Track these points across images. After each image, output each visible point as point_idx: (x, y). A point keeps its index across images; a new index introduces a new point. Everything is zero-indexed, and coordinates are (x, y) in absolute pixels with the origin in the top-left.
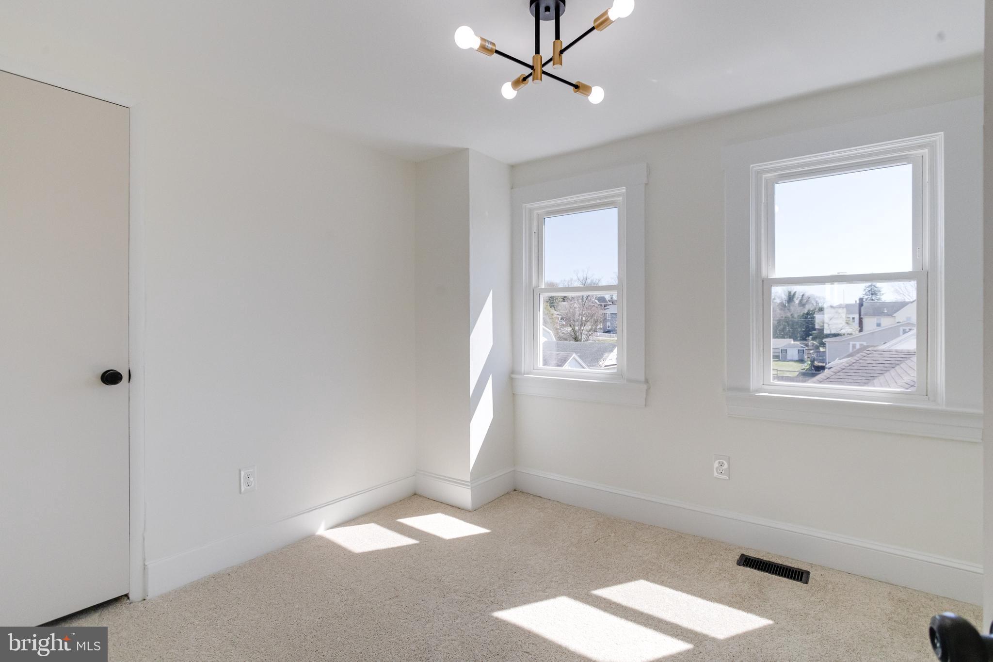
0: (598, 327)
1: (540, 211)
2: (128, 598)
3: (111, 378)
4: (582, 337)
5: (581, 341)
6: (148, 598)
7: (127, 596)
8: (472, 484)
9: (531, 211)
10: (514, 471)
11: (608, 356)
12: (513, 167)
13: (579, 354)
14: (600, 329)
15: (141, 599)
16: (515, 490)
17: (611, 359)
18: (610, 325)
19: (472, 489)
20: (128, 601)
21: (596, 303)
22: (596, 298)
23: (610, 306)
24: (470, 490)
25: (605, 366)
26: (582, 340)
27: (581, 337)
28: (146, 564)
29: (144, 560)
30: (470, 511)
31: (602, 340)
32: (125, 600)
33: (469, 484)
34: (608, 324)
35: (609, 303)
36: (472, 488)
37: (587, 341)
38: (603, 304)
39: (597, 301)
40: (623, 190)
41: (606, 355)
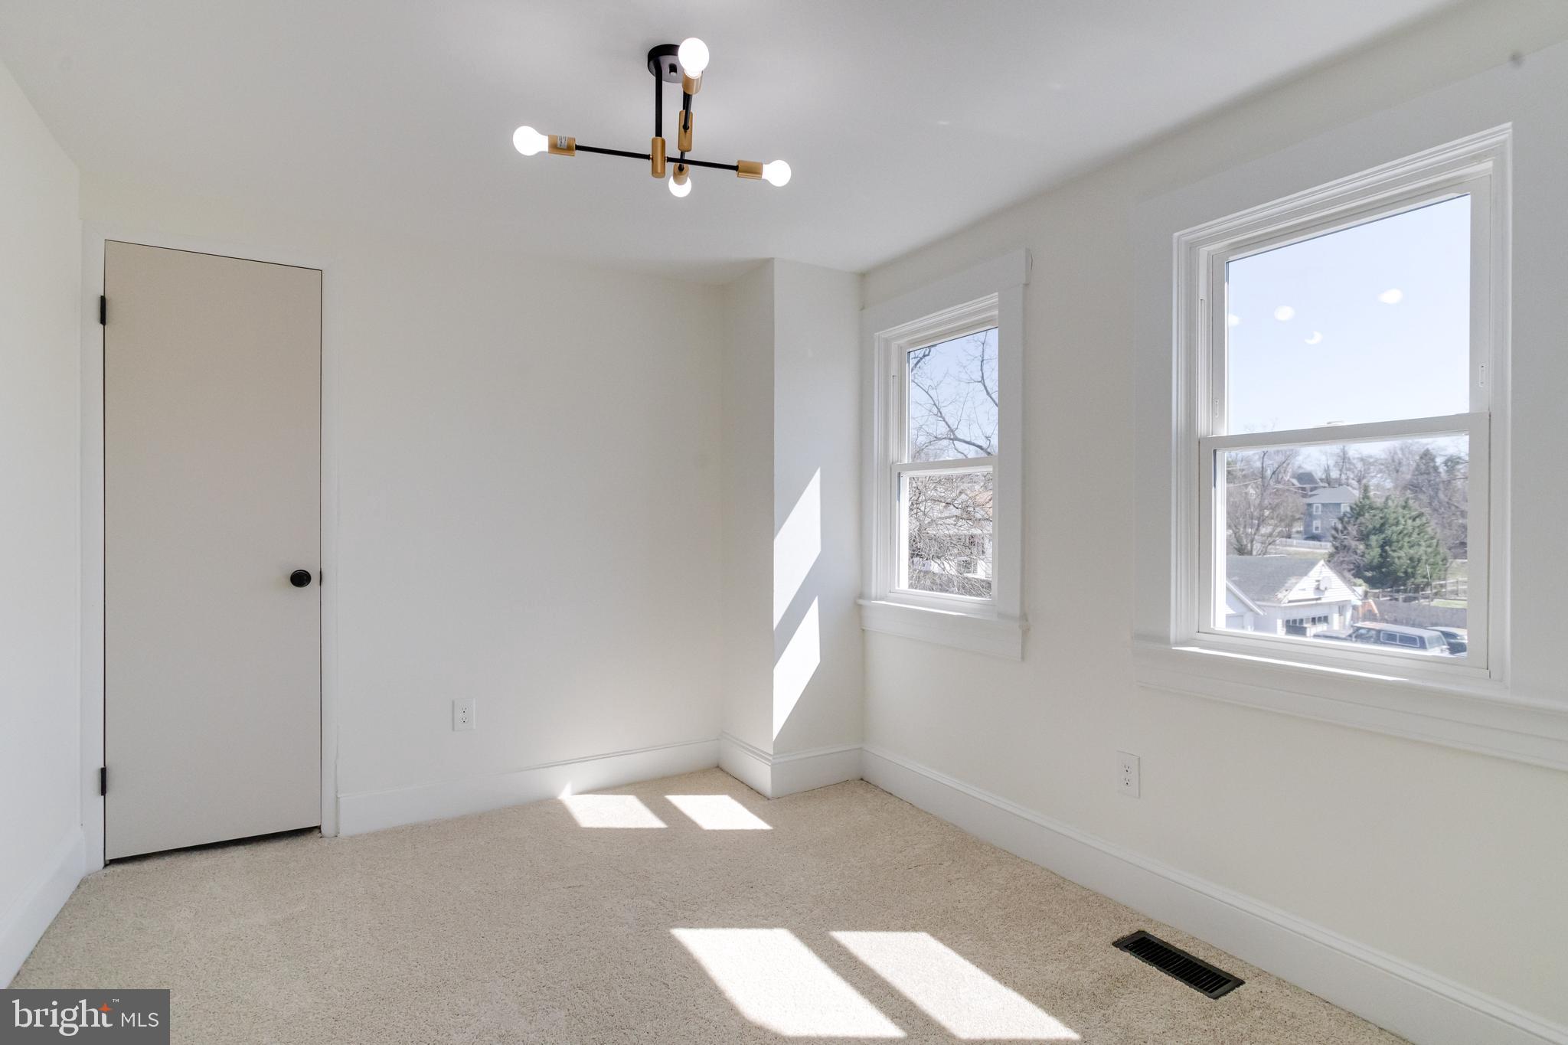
0: (1294, 530)
1: (902, 342)
2: (320, 832)
3: (300, 579)
4: (1254, 547)
5: (1250, 553)
6: (342, 834)
7: (319, 828)
8: (774, 759)
9: (887, 342)
10: (861, 748)
11: (1296, 583)
12: (863, 277)
13: (1236, 578)
14: (1298, 532)
15: (333, 835)
16: (862, 779)
17: (1304, 590)
18: (1319, 525)
19: (773, 767)
20: (319, 835)
21: (1293, 485)
22: (1293, 477)
23: (1322, 489)
24: (769, 768)
25: (1290, 602)
26: (1254, 553)
27: (1252, 546)
28: (339, 796)
29: (337, 792)
30: (769, 799)
31: (1296, 554)
32: (316, 833)
33: (771, 758)
34: (1316, 523)
35: (1322, 484)
36: (772, 765)
37: (1264, 554)
38: (1308, 486)
39: (1295, 481)
40: (994, 298)
41: (1293, 580)
